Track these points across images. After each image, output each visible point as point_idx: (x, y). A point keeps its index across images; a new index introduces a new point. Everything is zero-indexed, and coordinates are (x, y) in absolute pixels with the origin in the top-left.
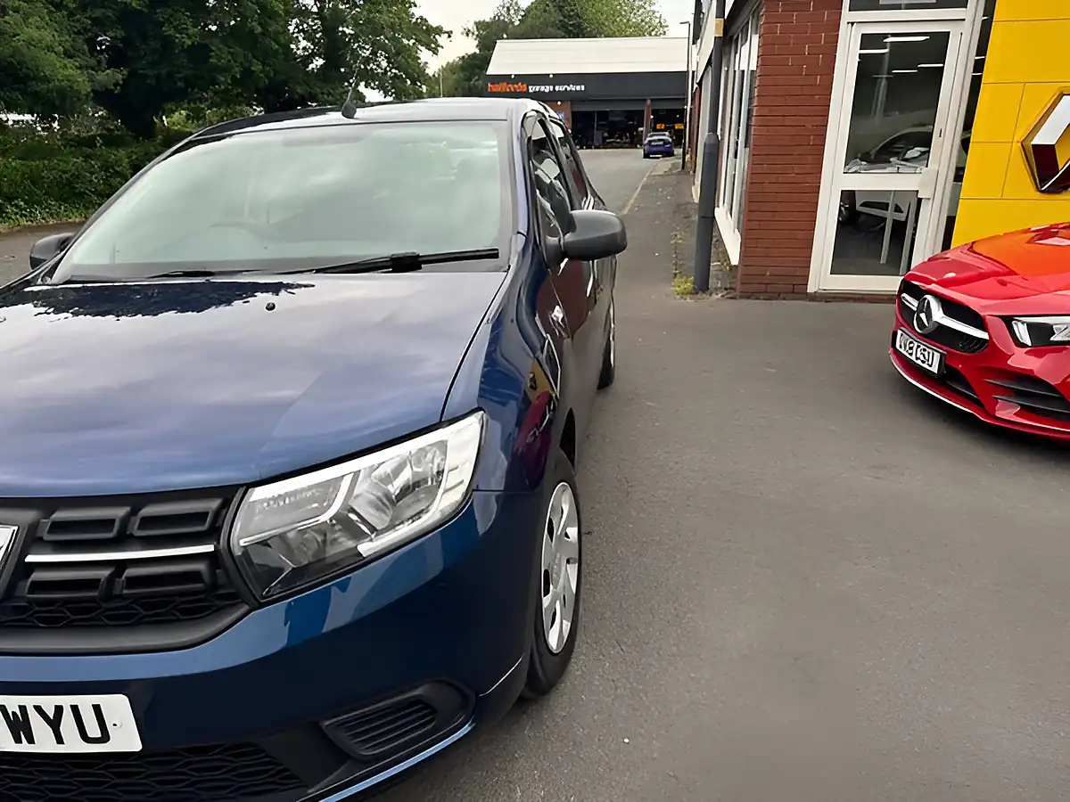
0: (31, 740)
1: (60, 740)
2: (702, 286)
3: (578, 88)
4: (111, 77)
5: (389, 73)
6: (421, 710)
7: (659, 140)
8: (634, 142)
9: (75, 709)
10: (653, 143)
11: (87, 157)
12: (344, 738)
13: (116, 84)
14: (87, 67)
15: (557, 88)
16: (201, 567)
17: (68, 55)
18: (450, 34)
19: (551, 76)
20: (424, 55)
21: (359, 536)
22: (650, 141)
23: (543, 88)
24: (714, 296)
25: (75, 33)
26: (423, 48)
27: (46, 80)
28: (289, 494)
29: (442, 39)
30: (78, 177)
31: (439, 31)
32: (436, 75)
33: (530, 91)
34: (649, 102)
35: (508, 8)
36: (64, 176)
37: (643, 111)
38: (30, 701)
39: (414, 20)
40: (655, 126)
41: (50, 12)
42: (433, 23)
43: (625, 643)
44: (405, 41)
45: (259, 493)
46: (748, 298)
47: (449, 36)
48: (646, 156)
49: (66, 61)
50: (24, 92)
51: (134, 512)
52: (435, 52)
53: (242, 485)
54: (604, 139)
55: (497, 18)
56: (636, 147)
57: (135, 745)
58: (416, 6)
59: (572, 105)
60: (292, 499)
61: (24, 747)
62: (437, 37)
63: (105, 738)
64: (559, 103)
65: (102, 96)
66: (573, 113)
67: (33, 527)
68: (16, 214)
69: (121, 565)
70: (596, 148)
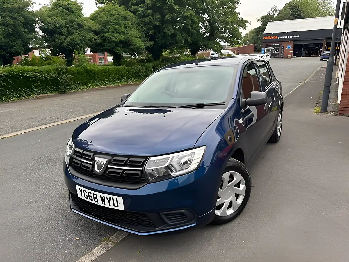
0: (105, 204)
1: (110, 205)
2: (325, 110)
3: (297, 36)
4: (150, 44)
5: (229, 36)
6: (183, 216)
7: (328, 54)
8: (318, 54)
9: (113, 198)
10: (325, 55)
11: (142, 65)
12: (165, 218)
13: (151, 46)
14: (144, 41)
16: (139, 173)
17: (140, 38)
18: (250, 22)
19: (287, 33)
20: (241, 30)
21: (172, 171)
23: (283, 37)
24: (329, 114)
25: (142, 32)
26: (241, 28)
27: (134, 45)
28: (159, 160)
29: (247, 24)
30: (140, 71)
31: (247, 22)
32: (247, 34)
33: (279, 38)
34: (325, 40)
35: (273, 11)
36: (136, 71)
37: (322, 44)
38: (105, 195)
39: (239, 19)
40: (327, 48)
41: (137, 27)
42: (245, 19)
43: (253, 218)
44: (235, 26)
45: (152, 159)
46: (342, 115)
47: (250, 23)
48: (322, 59)
49: (140, 40)
50: (129, 49)
51: (128, 159)
52: (245, 29)
53: (149, 156)
54: (306, 54)
55: (269, 14)
56: (319, 56)
57: (123, 209)
58: (239, 15)
59: (294, 42)
60: (159, 161)
61: (103, 205)
62: (246, 24)
63: (117, 206)
64: (289, 42)
65: (147, 49)
66: (294, 45)
67: (110, 160)
68: (124, 81)
69: (125, 170)
70: (302, 57)
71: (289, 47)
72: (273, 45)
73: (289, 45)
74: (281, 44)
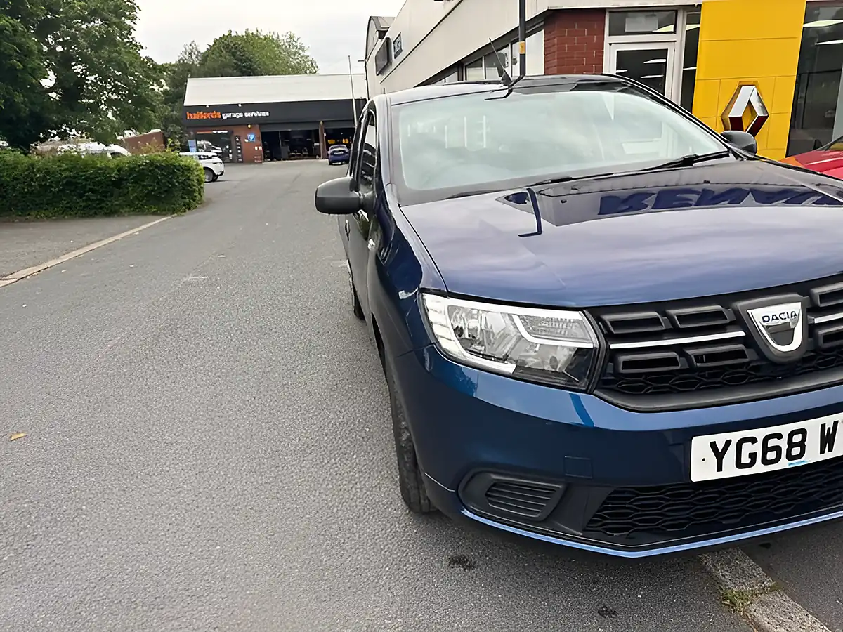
0: (830, 450)
3: (264, 114)
7: (340, 151)
8: (313, 154)
10: (335, 154)
15: (246, 115)
19: (240, 105)
22: (333, 152)
23: (234, 115)
33: (224, 117)
34: (321, 123)
35: (190, 54)
37: (317, 130)
48: (331, 164)
54: (289, 152)
55: (181, 62)
56: (319, 158)
59: (260, 127)
64: (249, 126)
66: (263, 134)
70: (284, 160)
71: (252, 138)
72: (215, 132)
73: (251, 133)
74: (233, 132)
